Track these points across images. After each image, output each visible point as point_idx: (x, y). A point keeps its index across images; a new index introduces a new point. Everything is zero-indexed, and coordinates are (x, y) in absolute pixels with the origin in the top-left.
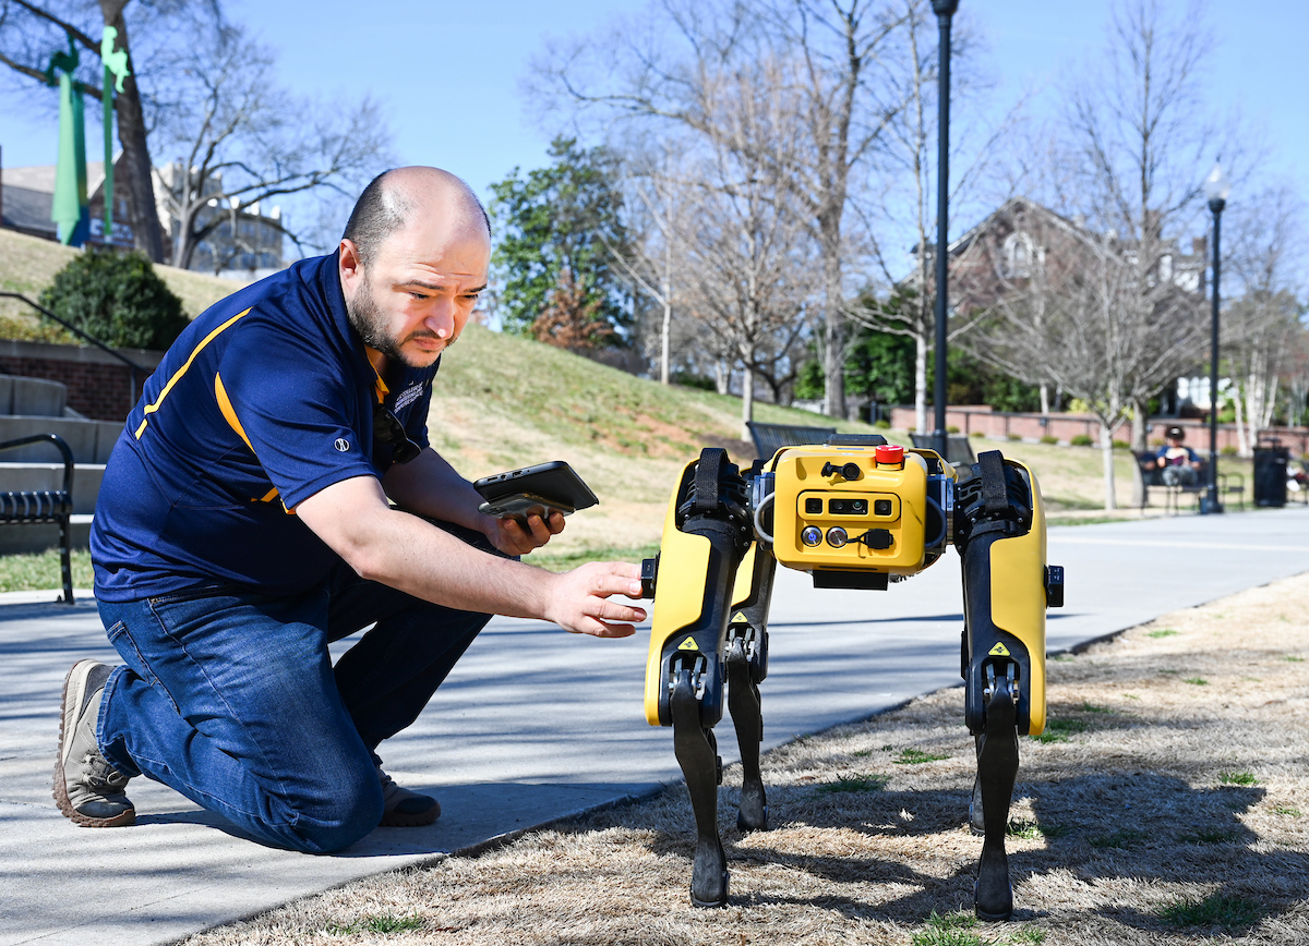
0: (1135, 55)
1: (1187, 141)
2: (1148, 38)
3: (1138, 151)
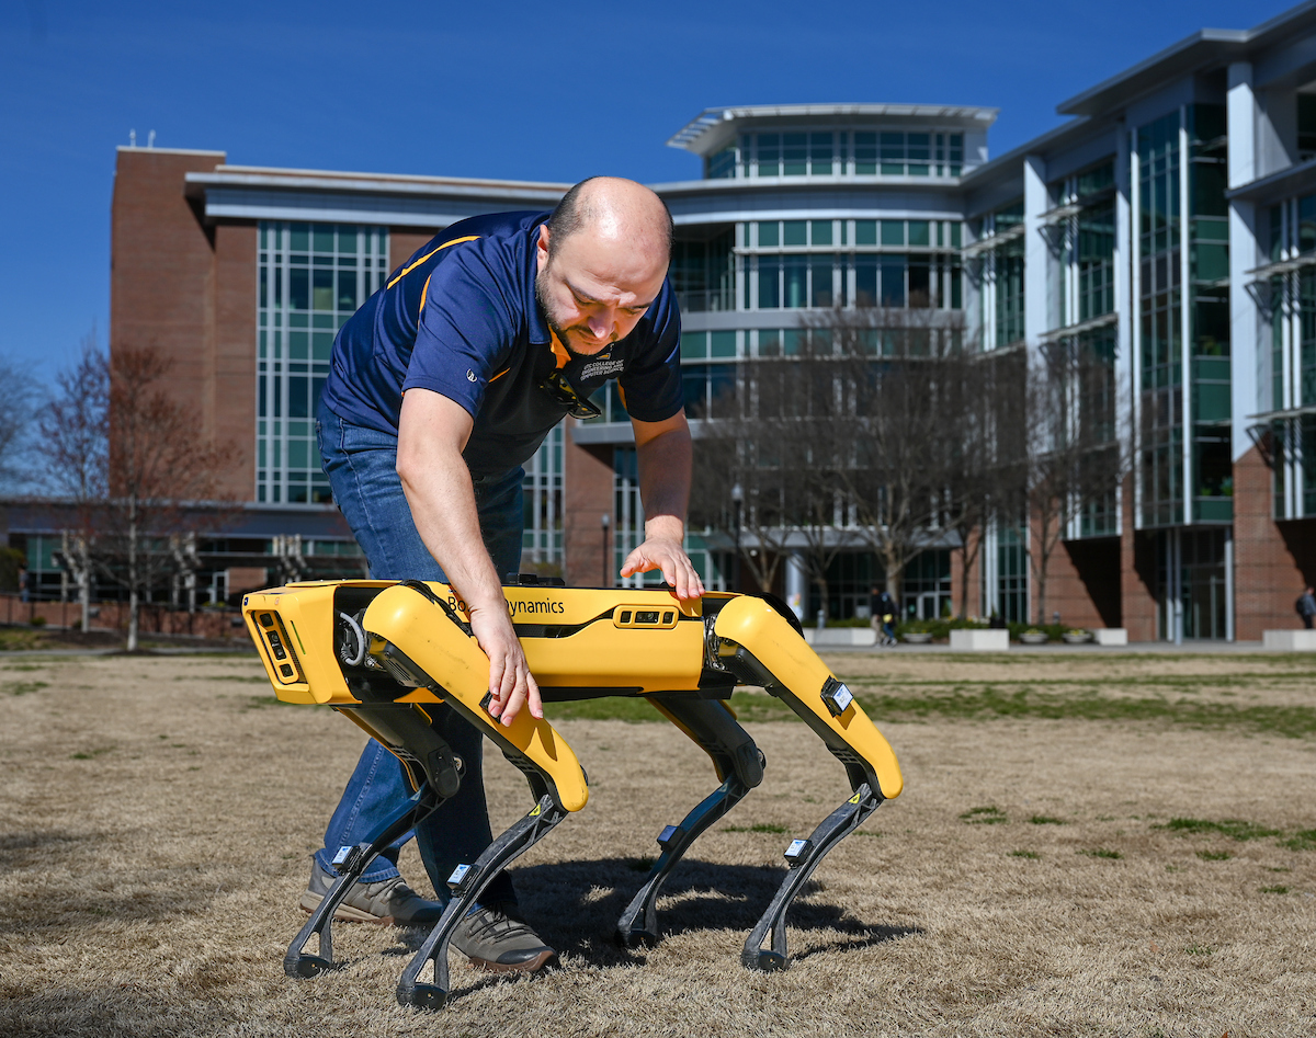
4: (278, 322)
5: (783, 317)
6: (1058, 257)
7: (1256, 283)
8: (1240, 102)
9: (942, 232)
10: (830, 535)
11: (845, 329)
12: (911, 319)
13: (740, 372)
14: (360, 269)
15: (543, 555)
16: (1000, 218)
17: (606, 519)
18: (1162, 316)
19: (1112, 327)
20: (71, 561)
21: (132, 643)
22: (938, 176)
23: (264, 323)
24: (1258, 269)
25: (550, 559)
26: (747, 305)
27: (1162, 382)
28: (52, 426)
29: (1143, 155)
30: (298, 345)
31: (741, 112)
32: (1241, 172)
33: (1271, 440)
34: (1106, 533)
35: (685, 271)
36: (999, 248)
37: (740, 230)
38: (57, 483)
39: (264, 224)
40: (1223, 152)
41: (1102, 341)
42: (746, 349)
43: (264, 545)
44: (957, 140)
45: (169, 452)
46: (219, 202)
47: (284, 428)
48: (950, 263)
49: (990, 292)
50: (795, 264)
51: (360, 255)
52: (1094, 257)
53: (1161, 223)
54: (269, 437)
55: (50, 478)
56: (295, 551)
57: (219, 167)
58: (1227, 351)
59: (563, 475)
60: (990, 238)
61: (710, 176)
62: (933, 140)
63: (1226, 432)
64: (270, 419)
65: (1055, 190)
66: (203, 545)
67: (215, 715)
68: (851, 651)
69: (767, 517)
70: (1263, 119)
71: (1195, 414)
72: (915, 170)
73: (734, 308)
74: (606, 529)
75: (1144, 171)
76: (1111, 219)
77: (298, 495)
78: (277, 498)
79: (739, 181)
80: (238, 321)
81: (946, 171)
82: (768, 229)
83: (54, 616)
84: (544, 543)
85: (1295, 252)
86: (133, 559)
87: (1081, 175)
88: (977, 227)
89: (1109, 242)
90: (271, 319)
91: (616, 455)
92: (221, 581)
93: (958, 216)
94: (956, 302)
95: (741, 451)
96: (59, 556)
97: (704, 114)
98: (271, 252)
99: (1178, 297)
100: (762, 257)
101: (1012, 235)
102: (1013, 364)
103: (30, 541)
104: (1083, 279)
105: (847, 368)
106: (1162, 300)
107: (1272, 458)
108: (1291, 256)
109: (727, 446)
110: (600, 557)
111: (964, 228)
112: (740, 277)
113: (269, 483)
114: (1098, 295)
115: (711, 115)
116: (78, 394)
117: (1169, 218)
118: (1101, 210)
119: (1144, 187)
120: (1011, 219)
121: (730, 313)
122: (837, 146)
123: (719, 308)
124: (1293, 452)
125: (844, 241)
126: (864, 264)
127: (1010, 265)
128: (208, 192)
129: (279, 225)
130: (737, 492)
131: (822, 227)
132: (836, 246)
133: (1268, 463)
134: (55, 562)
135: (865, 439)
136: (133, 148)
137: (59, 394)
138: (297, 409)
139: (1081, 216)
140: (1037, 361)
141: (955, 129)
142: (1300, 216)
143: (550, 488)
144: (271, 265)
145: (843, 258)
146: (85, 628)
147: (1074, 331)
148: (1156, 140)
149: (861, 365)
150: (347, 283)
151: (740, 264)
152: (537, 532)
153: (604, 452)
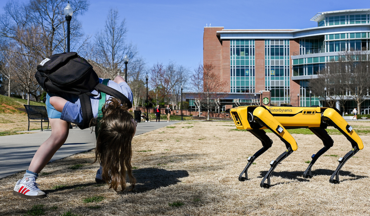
0: (111, 32)
1: (121, 50)
2: (113, 29)
3: (111, 51)
4: (234, 59)
5: (335, 53)
9: (369, 35)
10: (345, 97)
11: (348, 55)
12: (362, 53)
13: (326, 65)
14: (249, 48)
15: (286, 102)
17: (298, 95)
20: (197, 104)
21: (208, 119)
22: (368, 23)
23: (231, 59)
25: (287, 103)
26: (327, 51)
28: (193, 79)
30: (238, 62)
31: (325, 13)
35: (314, 45)
37: (325, 36)
38: (194, 90)
39: (231, 40)
42: (327, 60)
43: (232, 100)
45: (214, 83)
46: (223, 36)
47: (235, 78)
50: (337, 43)
51: (249, 45)
54: (233, 80)
55: (193, 89)
56: (238, 102)
57: (223, 30)
59: (290, 86)
61: (319, 26)
62: (367, 16)
64: (233, 77)
66: (221, 101)
67: (224, 132)
68: (349, 120)
69: (332, 94)
72: (363, 22)
73: (324, 52)
74: (298, 97)
77: (238, 91)
78: (234, 92)
79: (325, 27)
80: (226, 59)
82: (331, 36)
83: (194, 114)
84: (286, 100)
86: (208, 104)
91: (300, 82)
92: (224, 107)
95: (326, 80)
96: (195, 103)
97: (317, 14)
98: (233, 45)
100: (330, 42)
103: (190, 100)
105: (348, 63)
109: (323, 80)
110: (297, 102)
112: (326, 46)
113: (233, 89)
115: (319, 14)
116: (198, 73)
121: (324, 53)
122: (346, 18)
123: (321, 52)
125: (348, 38)
126: (352, 42)
128: (221, 34)
129: (234, 40)
130: (325, 89)
131: (343, 35)
132: (346, 39)
134: (194, 104)
135: (353, 77)
136: (207, 27)
137: (194, 73)
138: (238, 75)
143: (287, 89)
144: (233, 48)
145: (348, 41)
146: (200, 116)
149: (352, 62)
150: (247, 51)
151: (325, 43)
152: (284, 97)
153: (297, 81)
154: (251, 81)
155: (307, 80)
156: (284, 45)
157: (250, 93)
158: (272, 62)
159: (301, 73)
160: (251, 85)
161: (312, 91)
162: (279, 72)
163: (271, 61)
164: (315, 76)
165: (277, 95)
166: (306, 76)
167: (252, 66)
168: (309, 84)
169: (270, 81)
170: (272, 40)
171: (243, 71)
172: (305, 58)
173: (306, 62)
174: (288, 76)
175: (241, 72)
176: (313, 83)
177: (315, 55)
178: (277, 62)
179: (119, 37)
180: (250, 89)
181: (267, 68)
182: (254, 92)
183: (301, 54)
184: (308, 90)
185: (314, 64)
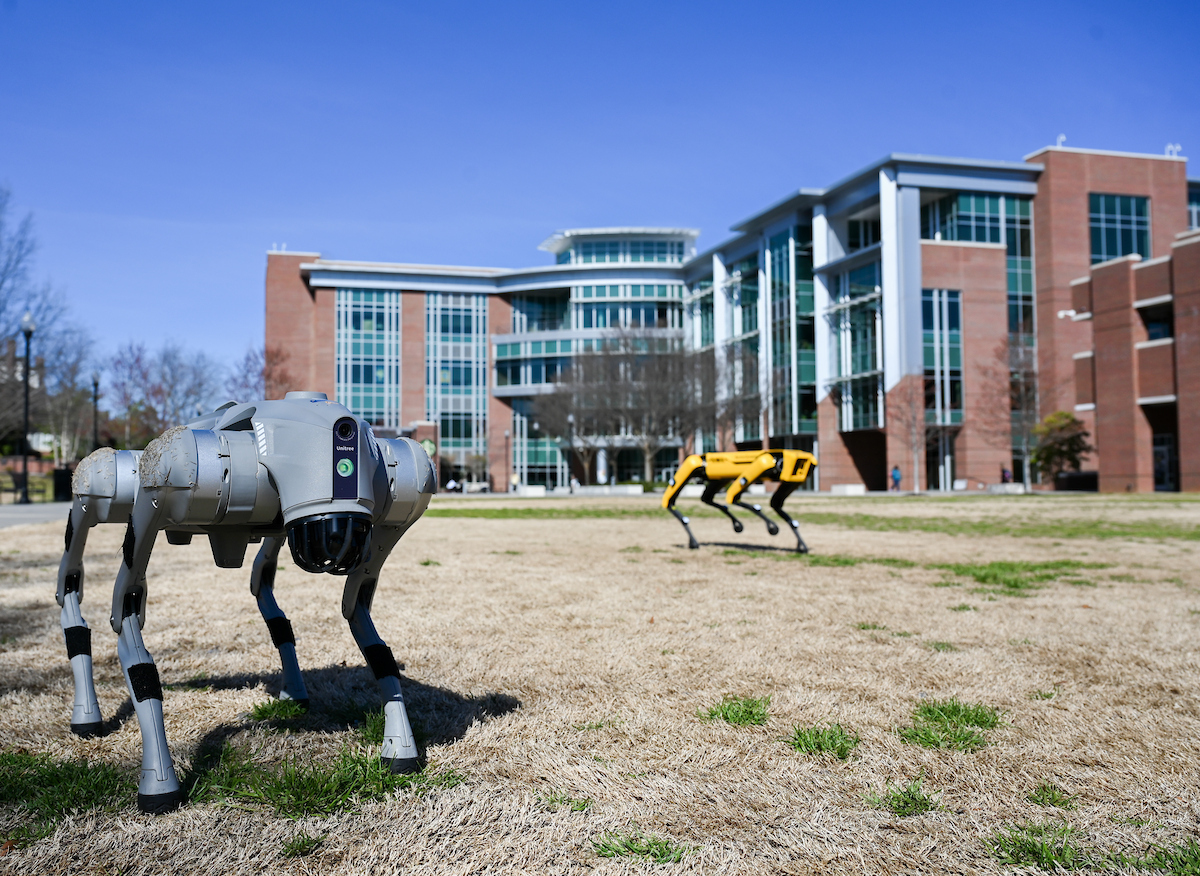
4: (346, 338)
5: (595, 333)
6: (731, 302)
7: (829, 314)
8: (820, 223)
9: (674, 290)
10: (619, 441)
11: (625, 338)
12: (657, 333)
13: (574, 360)
14: (386, 311)
15: (477, 451)
16: (703, 283)
17: (507, 433)
18: (782, 331)
19: (757, 337)
22: (672, 262)
23: (339, 337)
24: (830, 307)
25: (480, 453)
26: (577, 327)
27: (782, 363)
29: (772, 251)
30: (356, 348)
31: (574, 233)
32: (820, 260)
33: (836, 394)
34: (755, 439)
35: (547, 310)
36: (702, 298)
37: (573, 291)
39: (339, 289)
40: (810, 250)
41: (752, 344)
42: (577, 349)
44: (681, 245)
46: (318, 277)
47: (349, 390)
48: (677, 305)
49: (698, 320)
50: (601, 307)
51: (386, 304)
52: (749, 302)
53: (781, 284)
54: (342, 394)
57: (317, 261)
58: (813, 348)
59: (487, 411)
60: (698, 294)
61: (558, 264)
62: (669, 245)
63: (813, 388)
64: (342, 385)
65: (730, 269)
69: (588, 432)
70: (832, 234)
71: (799, 378)
72: (660, 259)
73: (571, 329)
74: (507, 438)
75: (773, 259)
76: (756, 283)
79: (573, 266)
80: (326, 337)
81: (676, 260)
82: (587, 289)
84: (477, 446)
85: (847, 298)
87: (742, 261)
88: (691, 287)
89: (754, 296)
90: (343, 336)
91: (514, 402)
93: (681, 282)
94: (681, 325)
95: (575, 399)
97: (555, 233)
98: (343, 303)
99: (789, 321)
100: (585, 304)
101: (708, 291)
102: (708, 357)
104: (744, 313)
105: (626, 358)
106: (782, 323)
107: (837, 400)
108: (845, 301)
109: (567, 396)
110: (503, 452)
111: (685, 290)
112: (573, 313)
114: (750, 321)
115: (559, 234)
117: (785, 283)
118: (751, 278)
119: (773, 267)
120: (707, 283)
121: (569, 331)
122: (621, 248)
123: (563, 329)
124: (847, 398)
125: (625, 295)
126: (636, 307)
127: (707, 306)
128: (311, 273)
129: (346, 289)
130: (571, 418)
131: (614, 288)
132: (621, 298)
133: (835, 404)
135: (635, 393)
136: (274, 252)
138: (356, 379)
139: (742, 282)
140: (720, 354)
141: (679, 240)
142: (851, 280)
143: (481, 418)
144: (343, 309)
145: (625, 304)
147: (739, 339)
148: (778, 243)
149: (633, 356)
150: (380, 318)
151: (573, 307)
152: (474, 440)
153: (507, 400)
154: (390, 397)
155: (528, 398)
156: (473, 306)
157: (386, 426)
158: (445, 350)
159: (516, 380)
160: (390, 407)
161: (540, 424)
162: (461, 376)
163: (438, 348)
164: (547, 388)
165: (456, 434)
166: (527, 387)
167: (394, 357)
168: (532, 407)
169: (440, 397)
170: (445, 294)
171: (369, 369)
172: (526, 343)
173: (526, 352)
174: (484, 384)
175: (364, 374)
176: (544, 406)
177: (548, 335)
178: (456, 350)
179: (13, 264)
180: (386, 418)
181: (432, 365)
182: (397, 424)
183: (514, 331)
184: (530, 423)
185: (547, 359)
